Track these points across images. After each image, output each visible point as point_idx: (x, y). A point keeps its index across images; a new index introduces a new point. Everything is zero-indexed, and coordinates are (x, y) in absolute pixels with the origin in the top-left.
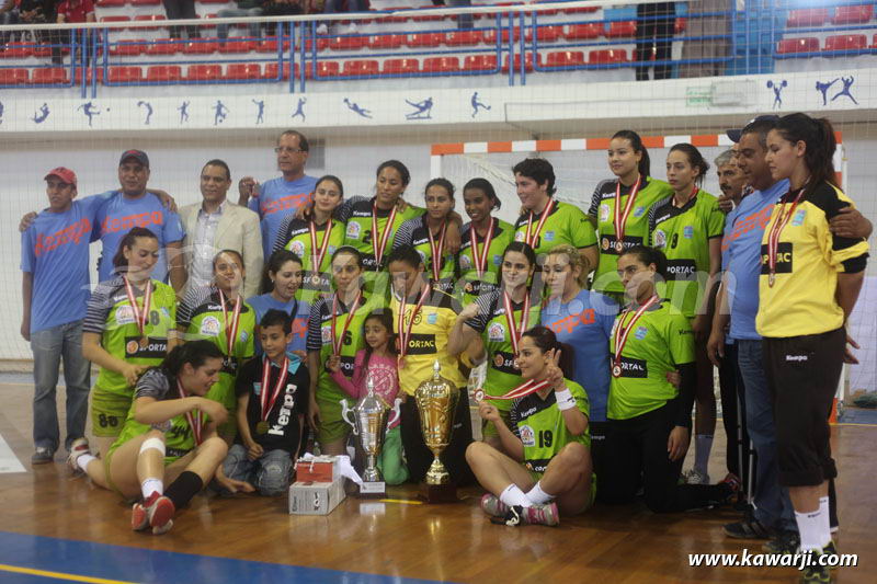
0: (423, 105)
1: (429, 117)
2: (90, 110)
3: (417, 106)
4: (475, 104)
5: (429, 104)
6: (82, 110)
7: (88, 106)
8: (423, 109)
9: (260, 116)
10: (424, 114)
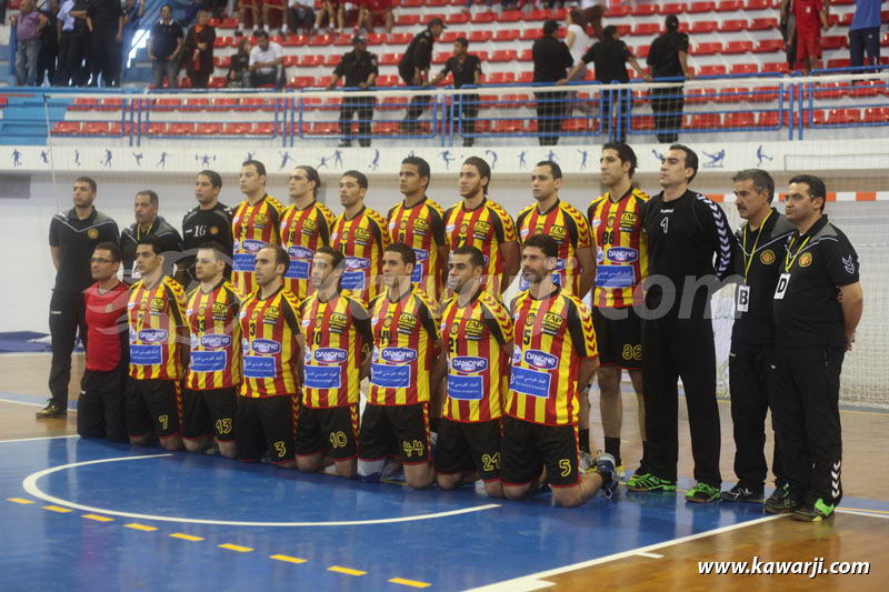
0: (717, 156)
1: (722, 166)
2: (448, 157)
3: (712, 156)
4: (760, 156)
5: (722, 155)
6: (441, 157)
7: (446, 154)
8: (716, 159)
9: (583, 163)
10: (718, 163)
